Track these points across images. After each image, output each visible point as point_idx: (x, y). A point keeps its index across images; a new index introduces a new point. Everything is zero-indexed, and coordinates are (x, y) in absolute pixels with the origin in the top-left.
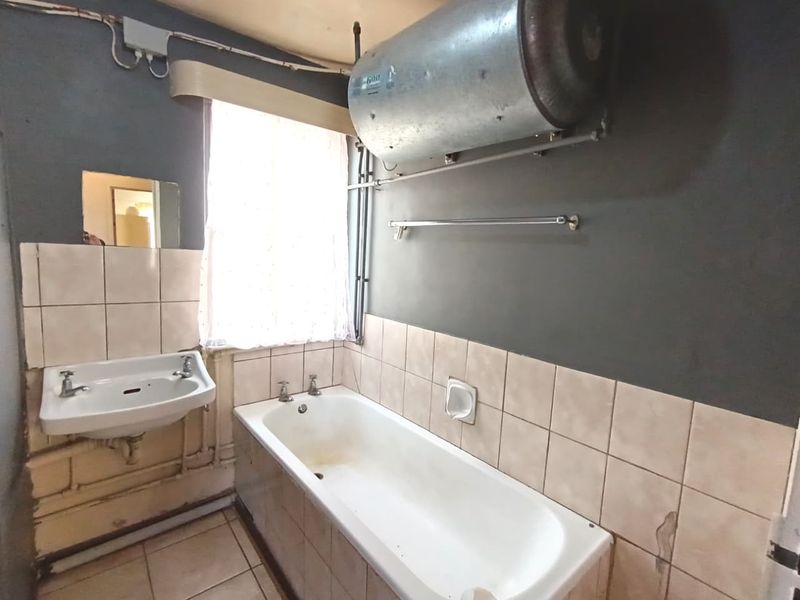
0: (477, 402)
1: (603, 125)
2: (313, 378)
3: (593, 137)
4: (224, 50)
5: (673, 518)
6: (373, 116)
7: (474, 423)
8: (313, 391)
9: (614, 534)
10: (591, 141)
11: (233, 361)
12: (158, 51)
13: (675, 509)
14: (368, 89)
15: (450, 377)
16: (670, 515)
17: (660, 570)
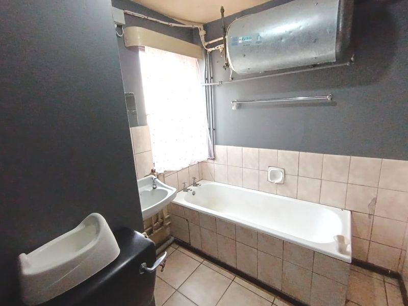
0: (285, 174)
1: (352, 59)
2: (194, 178)
3: (348, 64)
4: (144, 19)
5: (375, 200)
6: (245, 55)
7: (284, 183)
8: (195, 184)
9: (351, 211)
10: (346, 65)
11: (164, 177)
12: (120, 22)
13: (375, 197)
14: (243, 43)
15: (269, 167)
16: (374, 199)
17: (370, 218)
